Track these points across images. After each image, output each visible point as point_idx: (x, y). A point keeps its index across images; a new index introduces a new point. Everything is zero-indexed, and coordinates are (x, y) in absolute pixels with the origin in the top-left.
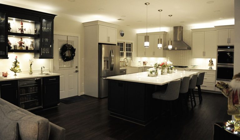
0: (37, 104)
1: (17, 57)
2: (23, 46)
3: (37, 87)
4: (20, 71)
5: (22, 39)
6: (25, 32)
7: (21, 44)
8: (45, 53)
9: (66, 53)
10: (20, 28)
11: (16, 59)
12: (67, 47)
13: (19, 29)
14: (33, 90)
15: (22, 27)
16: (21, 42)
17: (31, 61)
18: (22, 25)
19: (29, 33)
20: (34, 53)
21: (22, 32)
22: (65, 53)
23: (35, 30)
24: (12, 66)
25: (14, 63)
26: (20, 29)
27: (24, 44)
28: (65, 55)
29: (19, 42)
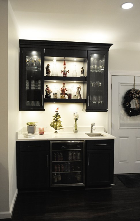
0: (79, 178)
1: (58, 108)
2: (66, 94)
3: (79, 154)
4: (61, 128)
5: (64, 84)
6: (68, 75)
7: (63, 91)
8: (97, 103)
9: (131, 103)
10: (63, 69)
11: (57, 111)
12: (133, 94)
13: (61, 71)
14: (74, 157)
15: (65, 68)
16: (64, 89)
17: (76, 115)
18: (64, 66)
19: (75, 76)
20: (82, 103)
21: (65, 75)
22: (129, 103)
23: (82, 71)
24: (51, 120)
25: (54, 116)
26: (63, 72)
27: (67, 90)
28: (130, 105)
29: (62, 89)
